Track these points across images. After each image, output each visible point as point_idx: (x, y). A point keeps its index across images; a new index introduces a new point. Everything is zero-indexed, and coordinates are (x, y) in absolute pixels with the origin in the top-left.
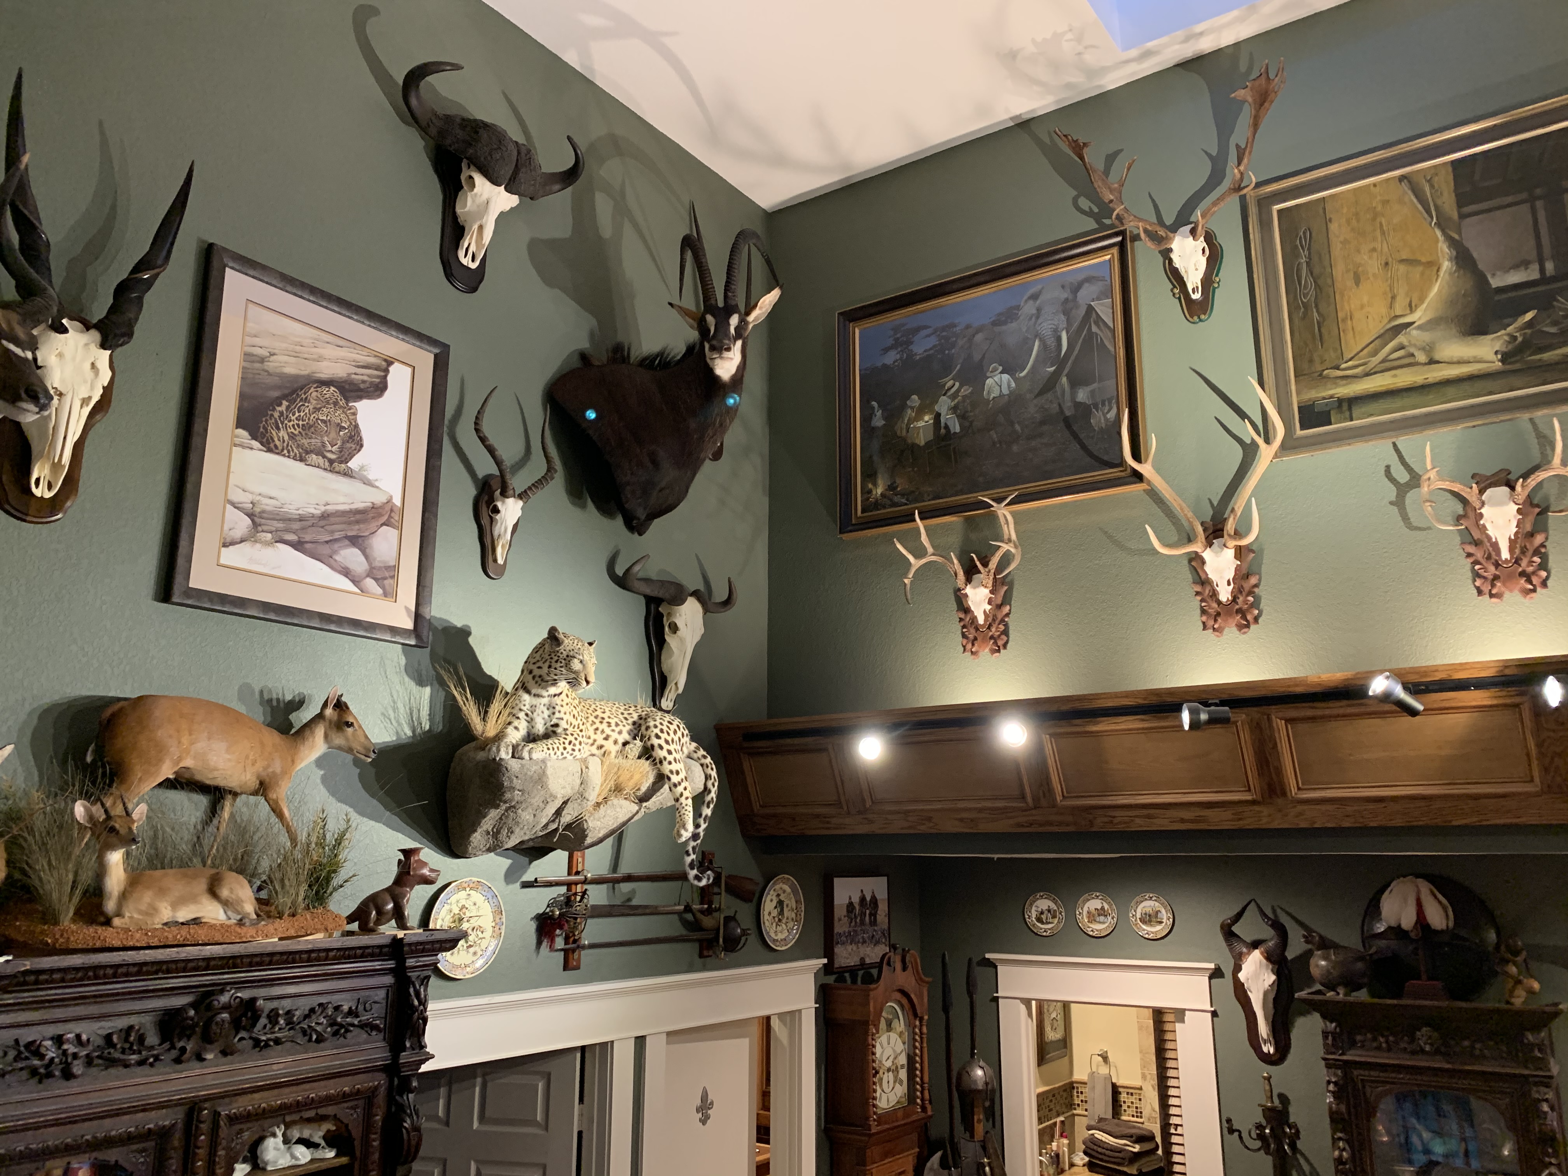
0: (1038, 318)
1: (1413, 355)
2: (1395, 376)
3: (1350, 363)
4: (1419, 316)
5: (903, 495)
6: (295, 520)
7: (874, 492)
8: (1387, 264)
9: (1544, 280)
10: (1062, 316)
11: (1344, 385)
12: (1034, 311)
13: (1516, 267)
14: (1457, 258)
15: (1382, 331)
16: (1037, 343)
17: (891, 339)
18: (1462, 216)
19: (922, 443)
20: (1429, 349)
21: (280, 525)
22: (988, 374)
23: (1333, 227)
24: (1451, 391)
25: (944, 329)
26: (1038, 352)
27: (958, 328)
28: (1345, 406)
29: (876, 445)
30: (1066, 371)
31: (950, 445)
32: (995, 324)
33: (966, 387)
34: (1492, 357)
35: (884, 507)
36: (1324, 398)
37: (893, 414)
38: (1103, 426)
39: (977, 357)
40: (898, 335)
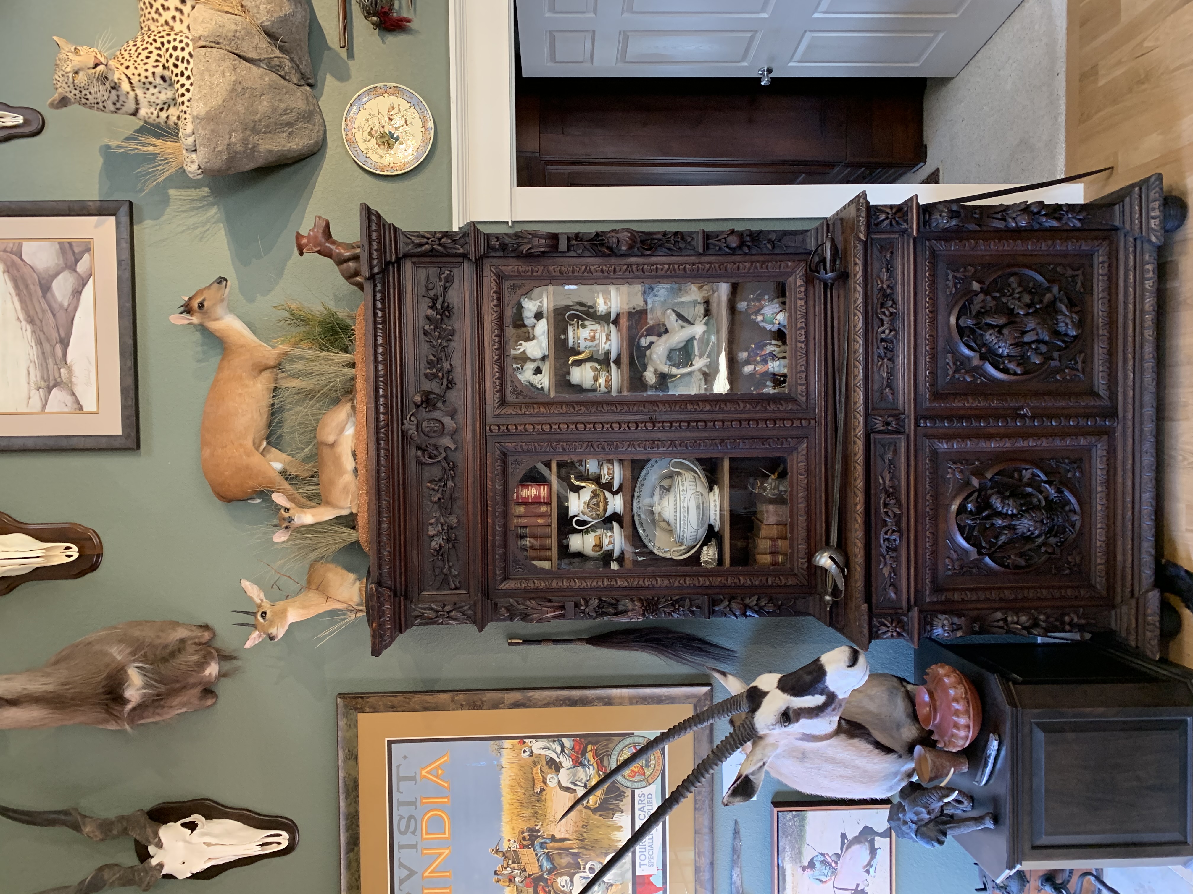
6: (42, 348)
21: (51, 361)
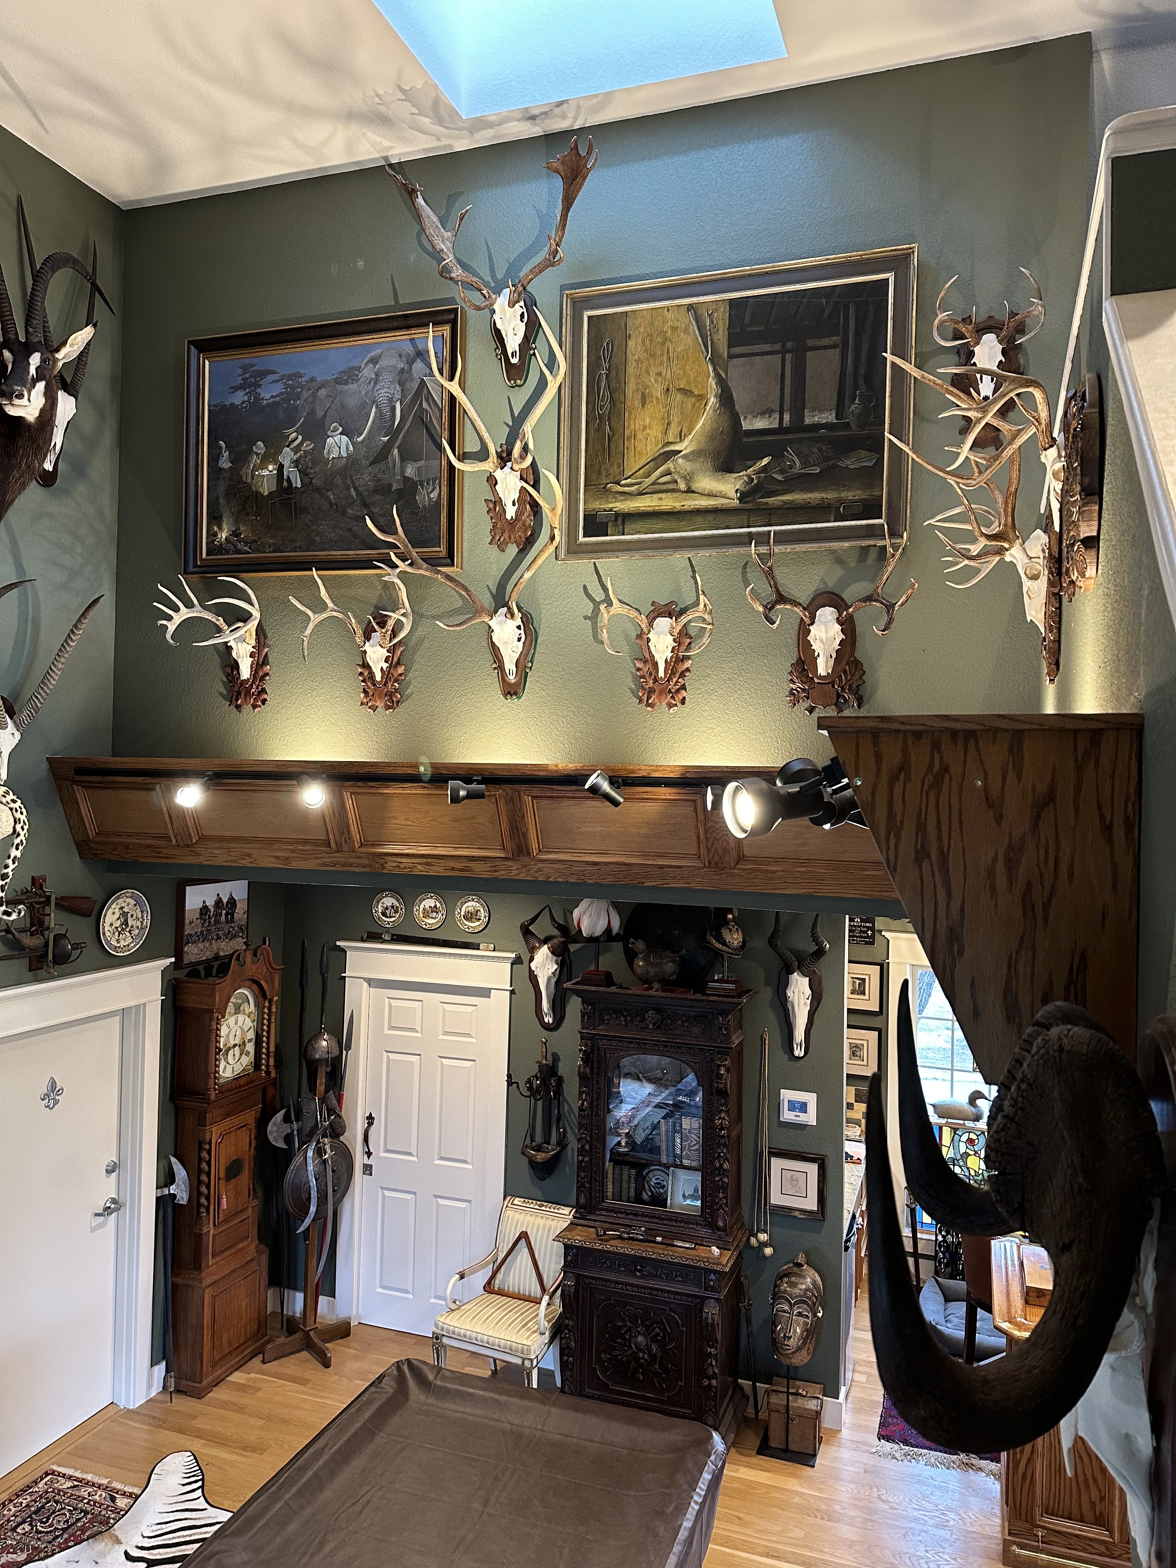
0: (376, 383)
1: (676, 482)
2: (660, 499)
3: (629, 480)
4: (685, 446)
5: (246, 543)
7: (219, 536)
8: (668, 390)
9: (780, 430)
10: (398, 388)
11: (621, 501)
12: (373, 376)
13: (762, 413)
14: (721, 396)
15: (656, 455)
16: (374, 410)
17: (240, 378)
18: (731, 356)
19: (266, 493)
20: (689, 478)
22: (329, 433)
23: (631, 343)
24: (699, 519)
25: (290, 377)
26: (375, 418)
27: (303, 379)
28: (620, 519)
29: (222, 487)
30: (397, 444)
31: (291, 499)
32: (337, 381)
33: (308, 442)
34: (732, 494)
35: (228, 553)
36: (605, 510)
37: (240, 458)
38: (427, 504)
39: (320, 413)
40: (247, 375)
